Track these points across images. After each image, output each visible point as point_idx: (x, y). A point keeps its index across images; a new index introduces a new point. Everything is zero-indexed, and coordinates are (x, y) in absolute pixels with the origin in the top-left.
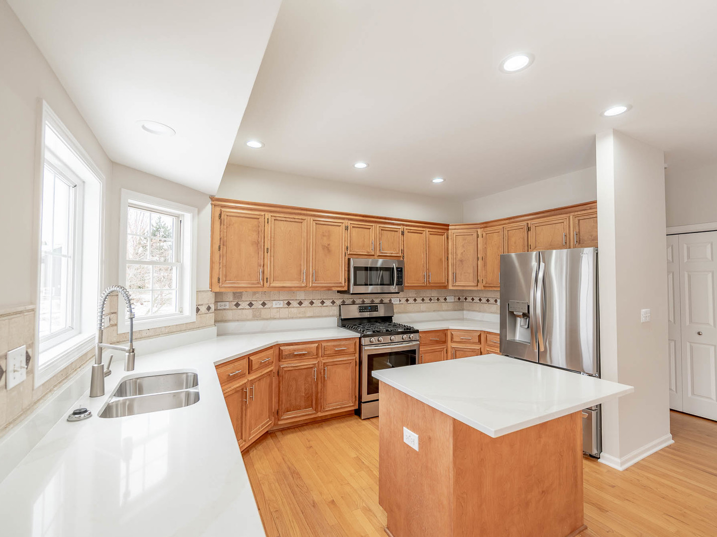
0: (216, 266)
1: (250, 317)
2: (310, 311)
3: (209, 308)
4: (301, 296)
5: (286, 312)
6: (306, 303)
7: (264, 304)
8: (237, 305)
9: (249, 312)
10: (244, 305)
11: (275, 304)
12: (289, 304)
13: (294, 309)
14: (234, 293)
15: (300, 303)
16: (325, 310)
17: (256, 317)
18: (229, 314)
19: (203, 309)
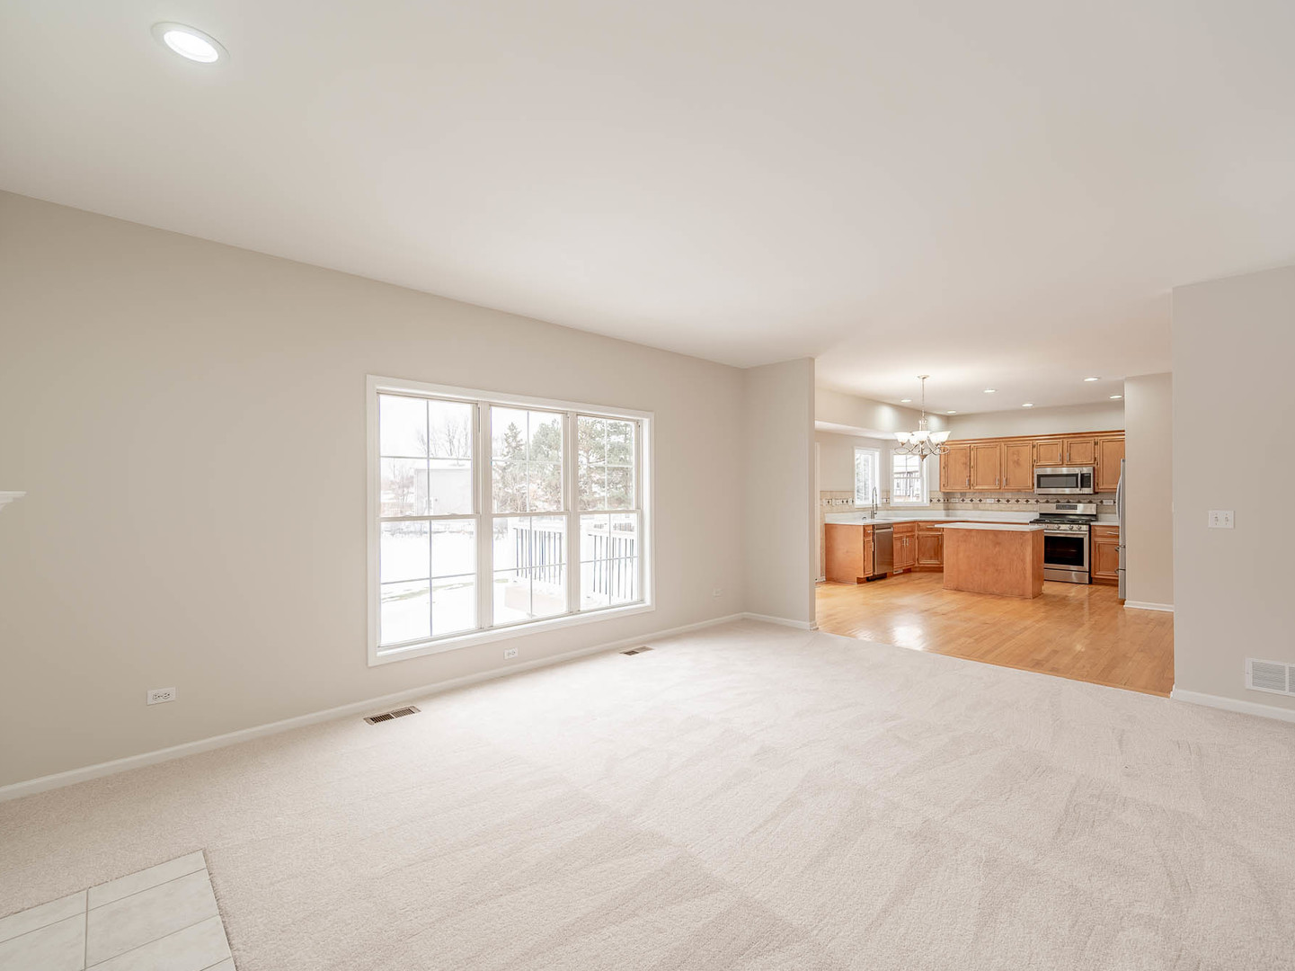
0: (943, 478)
1: (971, 508)
2: (1016, 507)
3: (939, 500)
4: (1009, 496)
5: (996, 506)
6: (1013, 501)
7: (980, 501)
8: (963, 500)
9: (970, 505)
10: (968, 500)
11: (988, 501)
12: (999, 501)
13: (1003, 504)
14: (961, 493)
15: (1008, 501)
16: (1029, 507)
17: (976, 509)
18: (958, 506)
19: (934, 500)
